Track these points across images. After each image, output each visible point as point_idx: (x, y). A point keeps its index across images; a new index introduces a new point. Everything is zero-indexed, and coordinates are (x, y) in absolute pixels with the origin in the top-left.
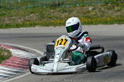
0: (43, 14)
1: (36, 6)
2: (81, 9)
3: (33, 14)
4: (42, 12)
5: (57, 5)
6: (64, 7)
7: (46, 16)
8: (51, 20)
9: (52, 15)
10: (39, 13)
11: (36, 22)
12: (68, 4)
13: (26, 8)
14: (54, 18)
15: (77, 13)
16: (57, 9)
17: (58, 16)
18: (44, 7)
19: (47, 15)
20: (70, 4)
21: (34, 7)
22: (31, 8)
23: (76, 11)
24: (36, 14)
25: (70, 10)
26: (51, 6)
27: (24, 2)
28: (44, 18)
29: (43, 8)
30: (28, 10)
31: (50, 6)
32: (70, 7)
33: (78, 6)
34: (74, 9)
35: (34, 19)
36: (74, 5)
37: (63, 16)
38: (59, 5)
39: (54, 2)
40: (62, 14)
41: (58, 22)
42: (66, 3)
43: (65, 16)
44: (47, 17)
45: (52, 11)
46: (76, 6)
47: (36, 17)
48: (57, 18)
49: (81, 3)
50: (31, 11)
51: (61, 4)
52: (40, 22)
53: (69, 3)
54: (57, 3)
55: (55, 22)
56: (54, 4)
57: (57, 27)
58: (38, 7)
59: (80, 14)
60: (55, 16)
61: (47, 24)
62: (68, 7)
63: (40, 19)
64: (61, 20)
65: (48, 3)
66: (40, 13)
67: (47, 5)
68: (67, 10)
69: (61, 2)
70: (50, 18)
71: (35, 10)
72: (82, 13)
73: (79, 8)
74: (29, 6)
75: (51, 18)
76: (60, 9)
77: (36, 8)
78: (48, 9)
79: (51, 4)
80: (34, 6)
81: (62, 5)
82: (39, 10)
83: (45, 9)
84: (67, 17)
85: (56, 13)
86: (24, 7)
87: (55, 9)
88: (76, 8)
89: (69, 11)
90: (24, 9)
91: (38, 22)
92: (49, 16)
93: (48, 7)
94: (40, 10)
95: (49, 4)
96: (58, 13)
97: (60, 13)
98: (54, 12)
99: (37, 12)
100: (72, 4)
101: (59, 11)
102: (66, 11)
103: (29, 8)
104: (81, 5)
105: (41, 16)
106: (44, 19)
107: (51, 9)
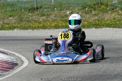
0: (21, 18)
1: (15, 9)
2: (59, 13)
3: (12, 18)
4: (20, 16)
5: (36, 9)
6: (43, 11)
7: (24, 19)
8: (30, 23)
9: (30, 19)
10: (17, 16)
11: (14, 25)
12: (46, 8)
13: (5, 12)
14: (33, 22)
15: (55, 16)
16: (36, 13)
17: (37, 19)
18: (23, 11)
19: (26, 18)
20: (48, 8)
21: (12, 11)
22: (10, 11)
23: (54, 15)
24: (15, 18)
25: (49, 14)
26: (30, 10)
27: (4, 6)
28: (22, 21)
29: (21, 11)
30: (7, 13)
31: (28, 9)
32: (49, 11)
33: (56, 10)
34: (52, 12)
35: (13, 22)
36: (52, 9)
37: (41, 20)
38: (37, 8)
39: (33, 6)
40: (40, 17)
41: (36, 26)
42: (44, 7)
43: (43, 20)
44: (25, 21)
45: (30, 14)
46: (54, 9)
47: (15, 21)
48: (36, 22)
49: (59, 7)
50: (10, 14)
51: (39, 7)
52: (19, 26)
53: (47, 6)
54: (35, 7)
55: (33, 25)
56: (32, 8)
57: (35, 30)
58: (16, 10)
59: (58, 18)
60: (33, 19)
61: (25, 28)
62: (46, 11)
63: (18, 22)
64: (39, 24)
65: (26, 6)
66: (19, 17)
67: (25, 9)
68: (45, 13)
69: (39, 5)
70: (28, 21)
71: (14, 14)
72: (60, 17)
73: (57, 12)
74: (8, 9)
75: (30, 22)
76: (38, 12)
77: (15, 11)
78: (27, 12)
79: (29, 8)
80: (13, 9)
81: (40, 9)
82: (17, 14)
83: (23, 13)
84: (45, 20)
85: (34, 17)
86: (3, 11)
87: (34, 13)
88: (54, 12)
89: (47, 15)
90: (3, 12)
91: (17, 25)
92: (27, 19)
93: (26, 11)
94: (19, 14)
95: (28, 8)
96: (37, 16)
97: (38, 16)
98: (32, 16)
99: (16, 16)
100: (51, 8)
101: (37, 15)
102: (44, 15)
103: (8, 11)
104: (59, 9)
105: (19, 20)
106: (22, 23)
107: (29, 13)
